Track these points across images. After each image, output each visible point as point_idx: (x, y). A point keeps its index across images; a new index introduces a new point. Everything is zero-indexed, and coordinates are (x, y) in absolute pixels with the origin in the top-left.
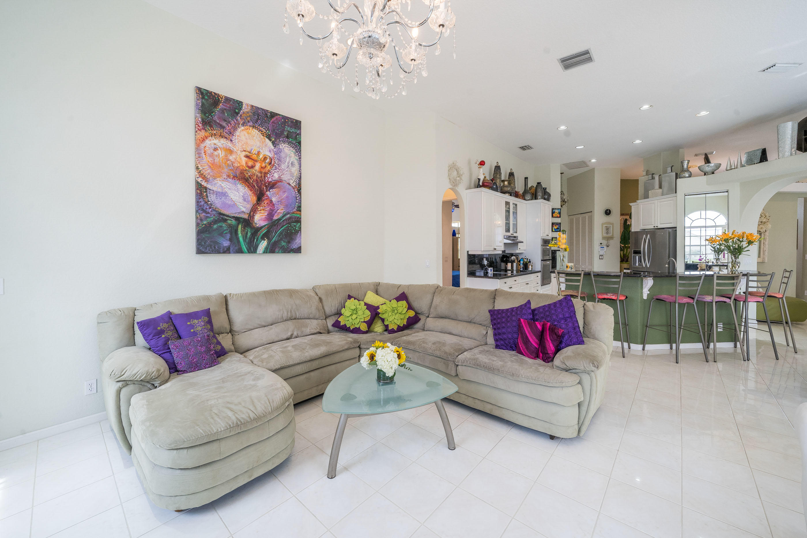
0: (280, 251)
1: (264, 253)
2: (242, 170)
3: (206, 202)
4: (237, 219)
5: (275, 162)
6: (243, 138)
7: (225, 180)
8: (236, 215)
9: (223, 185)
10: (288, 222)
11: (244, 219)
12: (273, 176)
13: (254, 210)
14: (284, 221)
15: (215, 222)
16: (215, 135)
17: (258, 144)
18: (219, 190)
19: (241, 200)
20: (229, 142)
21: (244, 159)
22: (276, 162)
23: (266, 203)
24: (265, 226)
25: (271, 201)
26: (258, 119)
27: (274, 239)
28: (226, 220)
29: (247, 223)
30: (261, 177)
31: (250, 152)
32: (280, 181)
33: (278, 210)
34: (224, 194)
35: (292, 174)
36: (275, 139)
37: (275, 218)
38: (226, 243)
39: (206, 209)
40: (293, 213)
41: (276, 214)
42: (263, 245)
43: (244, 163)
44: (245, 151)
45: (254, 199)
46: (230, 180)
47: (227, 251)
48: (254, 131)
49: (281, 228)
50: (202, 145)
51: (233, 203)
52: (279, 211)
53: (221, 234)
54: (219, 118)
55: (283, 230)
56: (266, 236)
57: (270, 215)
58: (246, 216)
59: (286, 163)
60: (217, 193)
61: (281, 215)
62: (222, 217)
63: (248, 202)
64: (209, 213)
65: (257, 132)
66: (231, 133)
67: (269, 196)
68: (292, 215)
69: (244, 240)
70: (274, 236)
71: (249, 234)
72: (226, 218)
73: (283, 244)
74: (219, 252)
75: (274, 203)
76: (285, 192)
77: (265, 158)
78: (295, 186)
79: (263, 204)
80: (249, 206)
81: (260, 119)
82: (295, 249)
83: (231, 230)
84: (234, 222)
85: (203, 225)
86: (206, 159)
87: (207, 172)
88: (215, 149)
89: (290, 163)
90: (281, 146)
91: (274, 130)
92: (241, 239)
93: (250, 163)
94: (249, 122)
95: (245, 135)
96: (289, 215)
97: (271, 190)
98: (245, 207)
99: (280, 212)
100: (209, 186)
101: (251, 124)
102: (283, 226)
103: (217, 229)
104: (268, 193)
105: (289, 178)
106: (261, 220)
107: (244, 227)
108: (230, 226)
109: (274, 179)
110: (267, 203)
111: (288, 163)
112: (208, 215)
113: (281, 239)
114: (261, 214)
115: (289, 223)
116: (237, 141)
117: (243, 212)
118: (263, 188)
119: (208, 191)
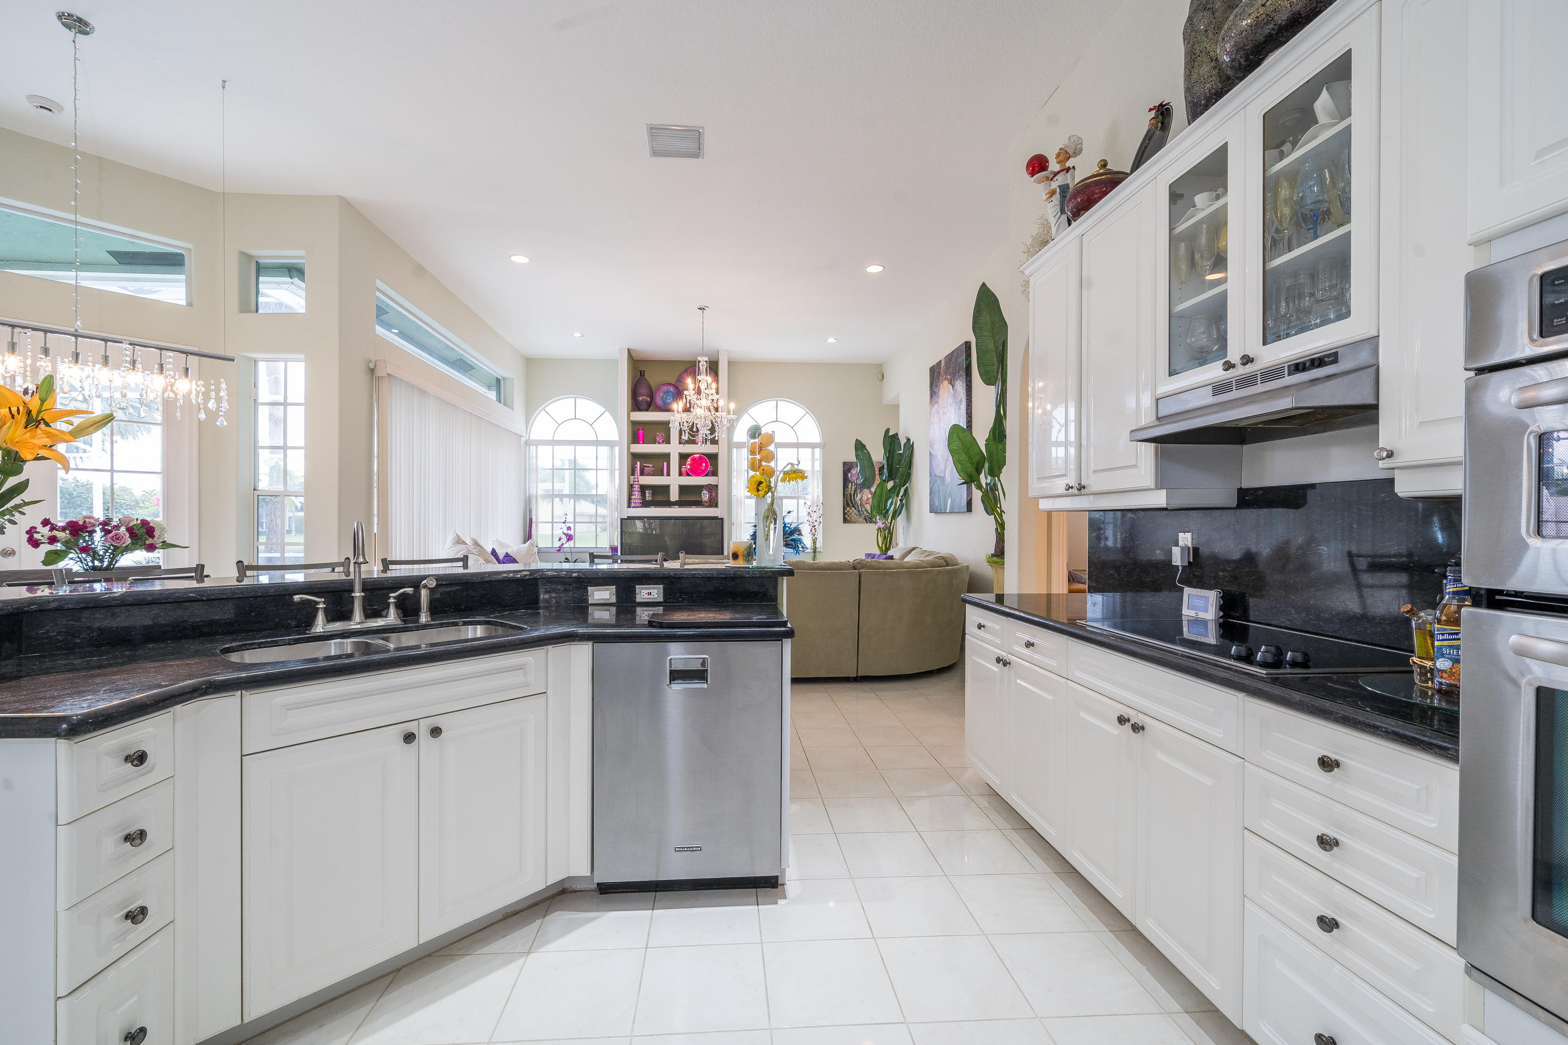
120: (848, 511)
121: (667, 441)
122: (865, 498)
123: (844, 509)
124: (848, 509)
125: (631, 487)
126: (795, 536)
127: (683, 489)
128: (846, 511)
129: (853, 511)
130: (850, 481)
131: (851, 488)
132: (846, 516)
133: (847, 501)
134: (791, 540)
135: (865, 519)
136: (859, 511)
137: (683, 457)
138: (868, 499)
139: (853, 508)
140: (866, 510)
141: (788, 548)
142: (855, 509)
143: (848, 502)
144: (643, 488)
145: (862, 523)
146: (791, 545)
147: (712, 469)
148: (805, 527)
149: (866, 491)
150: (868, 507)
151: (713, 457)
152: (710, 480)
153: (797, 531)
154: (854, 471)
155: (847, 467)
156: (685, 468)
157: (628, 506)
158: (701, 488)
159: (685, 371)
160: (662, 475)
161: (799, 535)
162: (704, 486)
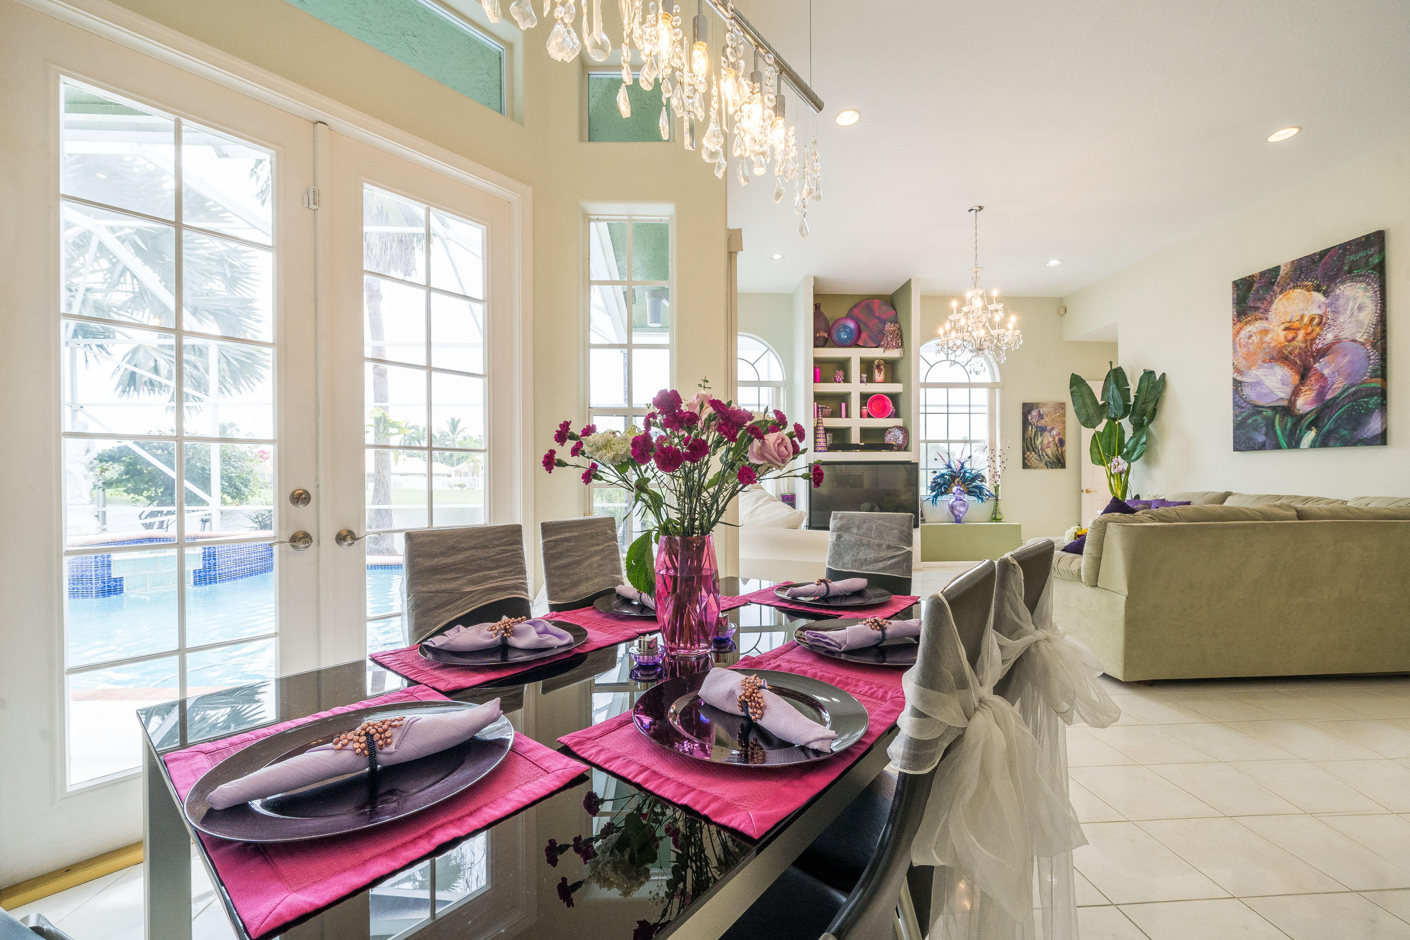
0: (1338, 444)
1: (1311, 447)
2: (1282, 347)
3: (1241, 397)
4: (1274, 408)
5: (1328, 318)
6: (1281, 309)
7: (1261, 366)
8: (1275, 404)
9: (1258, 373)
10: (1352, 398)
11: (1283, 407)
12: (1324, 339)
13: (1296, 393)
14: (1344, 398)
15: (1250, 416)
16: (1250, 321)
17: (1301, 305)
18: (1254, 380)
19: (1279, 385)
20: (1264, 322)
21: (1282, 334)
22: (1330, 318)
23: (1313, 380)
24: (1312, 411)
25: (1322, 374)
26: (1300, 274)
27: (1327, 427)
28: (1262, 411)
29: (1287, 410)
30: (1307, 347)
31: (1289, 322)
32: (1337, 340)
33: (1333, 384)
34: (1259, 383)
35: (1359, 324)
36: (1328, 287)
37: (1329, 397)
38: (1261, 438)
39: (1242, 404)
40: (1363, 383)
41: (1330, 392)
43: (1282, 339)
44: (1283, 323)
45: (1297, 378)
46: (1266, 365)
47: (1262, 447)
48: (1295, 292)
49: (1339, 409)
50: (1238, 339)
51: (1269, 391)
52: (1334, 386)
53: (1256, 429)
54: (1254, 301)
55: (1344, 412)
56: (1314, 424)
57: (1321, 394)
58: (1285, 403)
59: (1348, 312)
60: (1252, 385)
61: (1339, 391)
62: (1257, 409)
63: (1287, 385)
64: (1243, 408)
65: (1299, 290)
66: (1267, 311)
67: (1319, 368)
68: (1360, 386)
69: (1283, 433)
70: (1328, 422)
71: (1289, 425)
72: (1261, 409)
73: (1343, 433)
74: (1254, 449)
75: (1327, 376)
76: (1345, 355)
77: (1312, 319)
78: (1366, 340)
79: (1308, 382)
80: (1289, 390)
81: (1304, 272)
82: (1365, 438)
83: (1267, 423)
84: (1270, 413)
85: (1238, 421)
86: (1242, 351)
87: (1242, 364)
88: (1250, 337)
89: (1356, 307)
90: (1338, 290)
91: (1326, 274)
92: (1279, 432)
93: (1290, 336)
94: (1288, 284)
95: (1283, 304)
96: (1354, 389)
97: (1321, 360)
98: (1284, 392)
99: (1338, 386)
100: (1244, 379)
101: (1292, 285)
102: (1343, 406)
103: (1251, 424)
104: (1317, 365)
105: (1354, 331)
106: (1306, 403)
107: (1283, 417)
108: (1266, 418)
109: (1326, 342)
110: (1315, 379)
111: (1352, 310)
112: (1243, 410)
113: (1339, 427)
114: (1306, 396)
115: (1355, 401)
116: (1273, 316)
117: (1282, 399)
118: (1310, 361)
119: (1243, 384)
120: (1028, 456)
121: (846, 380)
122: (1046, 442)
123: (1024, 453)
124: (1028, 453)
126: (978, 483)
127: (864, 432)
128: (1026, 456)
129: (1033, 456)
130: (1030, 424)
132: (1026, 461)
134: (974, 487)
135: (1046, 464)
136: (1039, 455)
137: (864, 397)
138: (1049, 443)
139: (1033, 453)
140: (1047, 455)
141: (970, 495)
142: (1036, 453)
143: (1028, 445)
144: (827, 430)
145: (1042, 468)
146: (972, 492)
147: (894, 410)
148: (986, 473)
149: (1046, 434)
150: (1049, 451)
151: (894, 397)
152: (898, 422)
153: (979, 477)
154: (1034, 413)
155: (1027, 408)
156: (866, 409)
157: (815, 451)
158: (884, 431)
159: (855, 306)
160: (841, 417)
161: (982, 481)
162: (891, 428)
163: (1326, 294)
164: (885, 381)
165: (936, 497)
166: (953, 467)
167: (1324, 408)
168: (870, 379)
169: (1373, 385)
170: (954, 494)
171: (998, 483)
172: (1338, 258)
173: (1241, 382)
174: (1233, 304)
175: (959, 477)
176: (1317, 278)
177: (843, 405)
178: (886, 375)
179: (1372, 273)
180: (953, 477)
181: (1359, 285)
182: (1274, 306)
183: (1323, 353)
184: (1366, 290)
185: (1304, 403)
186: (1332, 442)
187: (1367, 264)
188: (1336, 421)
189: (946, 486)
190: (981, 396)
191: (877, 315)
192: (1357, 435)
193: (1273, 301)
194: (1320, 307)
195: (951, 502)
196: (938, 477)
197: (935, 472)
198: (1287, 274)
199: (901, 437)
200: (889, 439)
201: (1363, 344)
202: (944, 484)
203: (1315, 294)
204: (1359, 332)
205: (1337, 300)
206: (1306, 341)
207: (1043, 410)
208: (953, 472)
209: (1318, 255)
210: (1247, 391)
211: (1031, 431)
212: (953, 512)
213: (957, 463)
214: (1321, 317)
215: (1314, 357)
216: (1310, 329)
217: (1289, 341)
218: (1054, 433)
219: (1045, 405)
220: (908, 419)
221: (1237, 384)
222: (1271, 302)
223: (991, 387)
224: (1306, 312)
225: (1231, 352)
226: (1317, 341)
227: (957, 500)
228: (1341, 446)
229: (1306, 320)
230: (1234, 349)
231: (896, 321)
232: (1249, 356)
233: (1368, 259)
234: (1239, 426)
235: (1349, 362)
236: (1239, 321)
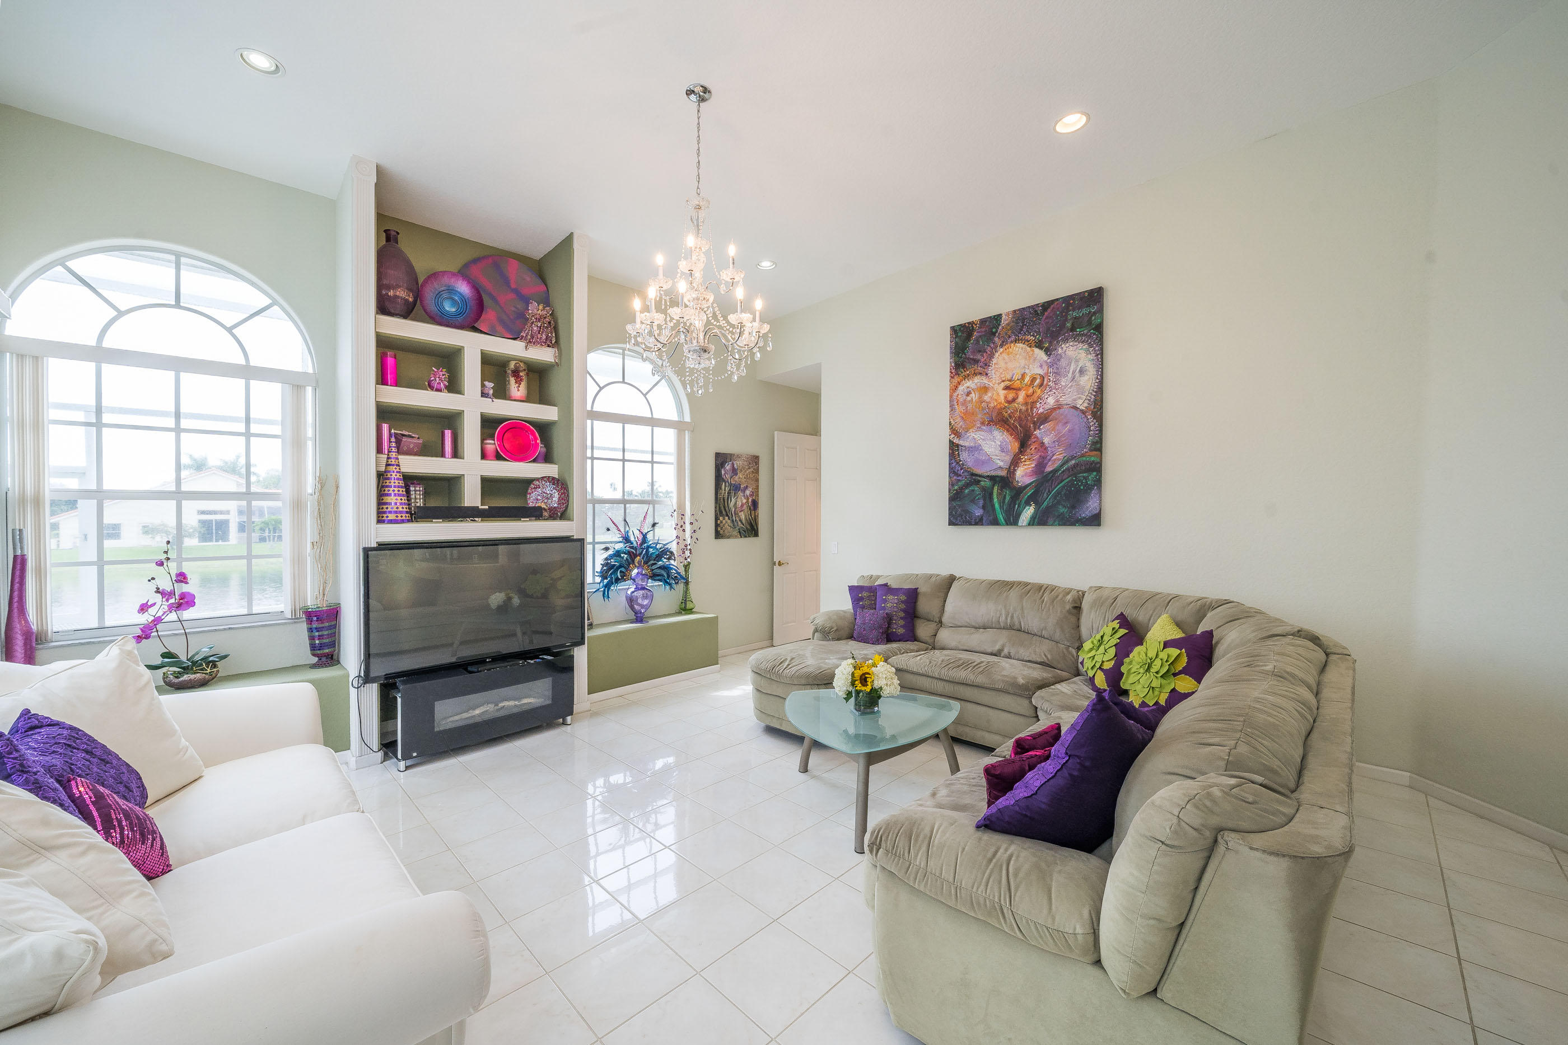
0: (1057, 523)
1: (1029, 525)
2: (1002, 409)
3: (958, 463)
4: (992, 478)
5: (1050, 379)
6: (1002, 364)
7: (979, 429)
8: (993, 473)
9: (976, 437)
10: (1071, 473)
11: (1002, 477)
12: (1045, 403)
13: (1015, 462)
14: (1063, 471)
15: (967, 485)
16: (968, 375)
17: (1023, 362)
18: (972, 444)
19: (998, 452)
20: (984, 378)
21: (1002, 393)
22: (1052, 380)
23: (1033, 449)
24: (1031, 484)
25: (1043, 443)
26: (1022, 327)
27: (1045, 503)
28: (979, 481)
29: (1005, 481)
30: (1027, 409)
31: (1010, 381)
32: (1059, 407)
33: (1053, 455)
34: (976, 449)
35: (1080, 390)
36: (1051, 343)
37: (1048, 469)
38: (978, 512)
39: (958, 470)
40: (1083, 456)
41: (1050, 463)
42: (1029, 512)
43: (1002, 399)
44: (1003, 381)
45: (1016, 445)
46: (984, 428)
47: (979, 522)
48: (1017, 347)
49: (1059, 484)
50: (955, 394)
51: (987, 458)
52: (1055, 457)
53: (973, 501)
54: (973, 353)
55: (1063, 487)
56: (1034, 498)
57: (1040, 466)
58: (1004, 473)
59: (1070, 375)
60: (970, 449)
61: (1059, 463)
62: (975, 479)
63: (1007, 452)
64: (960, 476)
65: (1021, 345)
66: (987, 365)
67: (1039, 436)
68: (1082, 459)
69: (1001, 507)
70: (1047, 498)
71: (1008, 498)
72: (979, 478)
73: (1061, 511)
74: (971, 524)
75: (1047, 445)
76: (1066, 423)
77: (1033, 380)
78: (1086, 408)
79: (1028, 451)
80: (1008, 458)
81: (1026, 325)
82: (1084, 518)
83: (984, 494)
84: (986, 483)
85: (954, 490)
86: (959, 409)
87: (960, 424)
88: (968, 394)
89: (1078, 370)
90: (1060, 349)
91: (1048, 329)
92: (997, 506)
93: (1011, 396)
94: (1010, 337)
95: (1004, 359)
96: (1073, 462)
97: (1041, 427)
98: (1002, 461)
99: (1057, 457)
100: (961, 442)
101: (1013, 338)
102: (1062, 481)
103: (968, 494)
104: (1037, 432)
105: (1075, 397)
106: (1026, 475)
107: (1002, 488)
108: (984, 489)
109: (1047, 407)
110: (1036, 448)
111: (1074, 372)
112: (960, 478)
113: (1059, 503)
114: (1026, 467)
115: (1075, 475)
116: (993, 372)
117: (1000, 468)
118: (1030, 427)
119: (960, 448)
120: (721, 522)
121: (454, 386)
122: (739, 504)
123: (717, 519)
124: (721, 518)
125: (381, 476)
126: (664, 561)
127: (490, 485)
128: (719, 522)
129: (726, 522)
130: (724, 480)
131: (725, 490)
132: (719, 529)
133: (720, 508)
134: (660, 568)
135: (739, 532)
136: (733, 520)
137: (489, 424)
138: (742, 505)
139: (726, 518)
140: (740, 520)
141: (655, 580)
142: (729, 519)
143: (721, 510)
144: (409, 480)
145: (736, 537)
146: (658, 575)
147: (544, 450)
148: (673, 547)
149: (740, 494)
150: (742, 516)
151: (544, 428)
152: (551, 470)
153: (665, 553)
154: (728, 467)
155: (721, 460)
156: (491, 445)
157: (380, 521)
158: (524, 484)
159: (475, 261)
160: (443, 455)
161: (669, 559)
162: (538, 479)
163: (1048, 351)
164: (528, 399)
165: (608, 586)
166: (632, 539)
167: (1044, 479)
168: (501, 393)
169: (1093, 459)
170: (634, 580)
171: (689, 560)
172: (1061, 313)
173: (958, 445)
174: (951, 353)
175: (640, 555)
176: (1039, 333)
177: (448, 434)
178: (529, 388)
179: (1094, 334)
180: (632, 556)
181: (1081, 345)
182: (994, 361)
183: (1044, 419)
184: (1088, 353)
185: (1023, 475)
186: (1051, 521)
187: (1090, 322)
188: (1055, 496)
189: (623, 569)
190: (666, 440)
191: (513, 286)
192: (1075, 514)
193: (994, 354)
194: (1041, 366)
195: (629, 592)
196: (611, 557)
197: (607, 549)
198: (1008, 324)
199: (556, 495)
200: (534, 499)
201: (1083, 412)
202: (620, 566)
203: (1037, 351)
204: (1080, 398)
205: (1059, 360)
206: (1026, 404)
207: (738, 464)
208: (632, 548)
209: (1042, 306)
210: (964, 456)
211: (725, 488)
212: (632, 607)
213: (637, 533)
214: (1042, 378)
215: (1034, 423)
216: (1031, 391)
217: (1009, 402)
218: (748, 492)
219: (739, 456)
220: (567, 466)
221: (954, 448)
222: (991, 356)
223: (678, 426)
224: (1027, 371)
225: (948, 409)
226: (1038, 405)
227: (637, 589)
228: (1059, 525)
229: (1027, 379)
230: (952, 406)
231: (546, 302)
232: (967, 415)
233: (1091, 318)
234: (955, 497)
235: (1070, 431)
236: (957, 374)
